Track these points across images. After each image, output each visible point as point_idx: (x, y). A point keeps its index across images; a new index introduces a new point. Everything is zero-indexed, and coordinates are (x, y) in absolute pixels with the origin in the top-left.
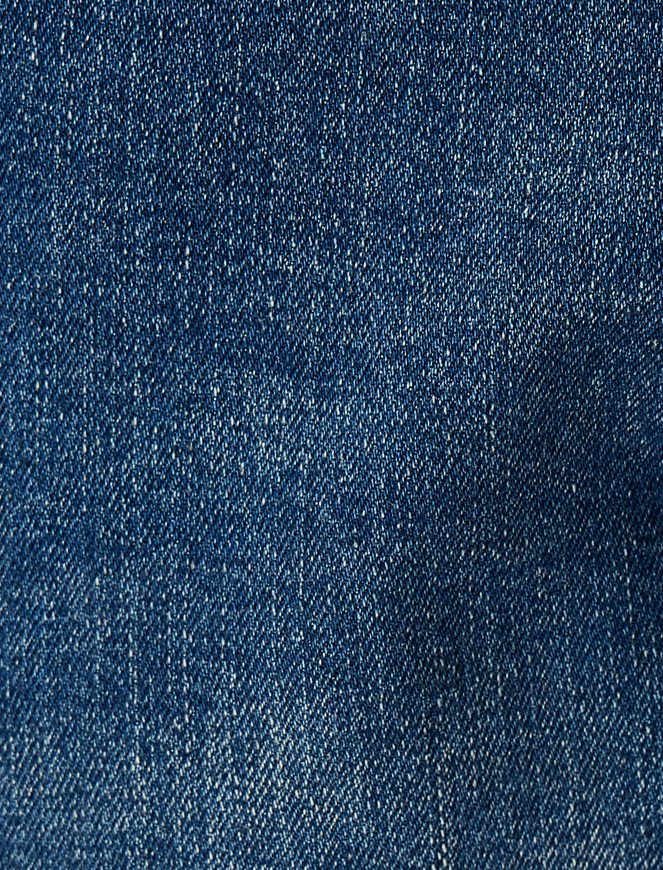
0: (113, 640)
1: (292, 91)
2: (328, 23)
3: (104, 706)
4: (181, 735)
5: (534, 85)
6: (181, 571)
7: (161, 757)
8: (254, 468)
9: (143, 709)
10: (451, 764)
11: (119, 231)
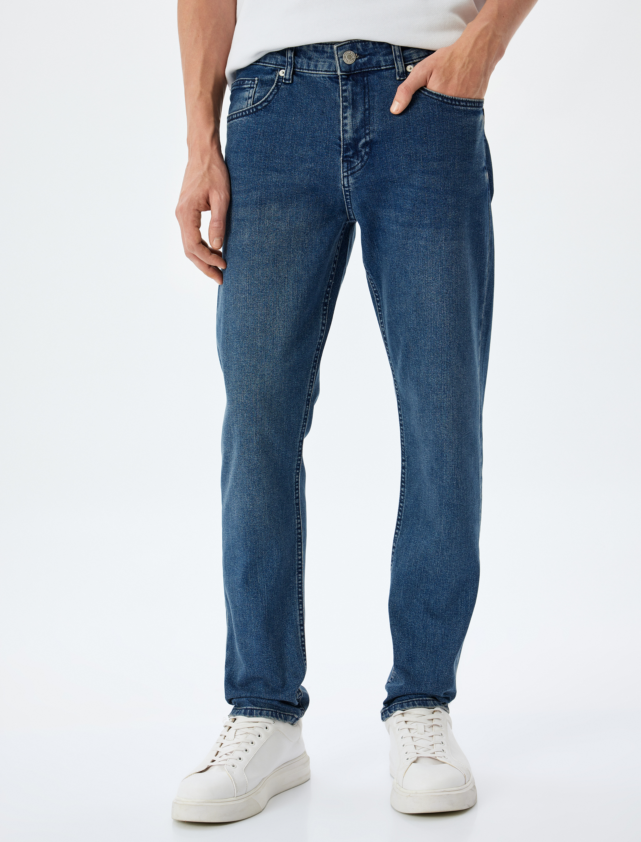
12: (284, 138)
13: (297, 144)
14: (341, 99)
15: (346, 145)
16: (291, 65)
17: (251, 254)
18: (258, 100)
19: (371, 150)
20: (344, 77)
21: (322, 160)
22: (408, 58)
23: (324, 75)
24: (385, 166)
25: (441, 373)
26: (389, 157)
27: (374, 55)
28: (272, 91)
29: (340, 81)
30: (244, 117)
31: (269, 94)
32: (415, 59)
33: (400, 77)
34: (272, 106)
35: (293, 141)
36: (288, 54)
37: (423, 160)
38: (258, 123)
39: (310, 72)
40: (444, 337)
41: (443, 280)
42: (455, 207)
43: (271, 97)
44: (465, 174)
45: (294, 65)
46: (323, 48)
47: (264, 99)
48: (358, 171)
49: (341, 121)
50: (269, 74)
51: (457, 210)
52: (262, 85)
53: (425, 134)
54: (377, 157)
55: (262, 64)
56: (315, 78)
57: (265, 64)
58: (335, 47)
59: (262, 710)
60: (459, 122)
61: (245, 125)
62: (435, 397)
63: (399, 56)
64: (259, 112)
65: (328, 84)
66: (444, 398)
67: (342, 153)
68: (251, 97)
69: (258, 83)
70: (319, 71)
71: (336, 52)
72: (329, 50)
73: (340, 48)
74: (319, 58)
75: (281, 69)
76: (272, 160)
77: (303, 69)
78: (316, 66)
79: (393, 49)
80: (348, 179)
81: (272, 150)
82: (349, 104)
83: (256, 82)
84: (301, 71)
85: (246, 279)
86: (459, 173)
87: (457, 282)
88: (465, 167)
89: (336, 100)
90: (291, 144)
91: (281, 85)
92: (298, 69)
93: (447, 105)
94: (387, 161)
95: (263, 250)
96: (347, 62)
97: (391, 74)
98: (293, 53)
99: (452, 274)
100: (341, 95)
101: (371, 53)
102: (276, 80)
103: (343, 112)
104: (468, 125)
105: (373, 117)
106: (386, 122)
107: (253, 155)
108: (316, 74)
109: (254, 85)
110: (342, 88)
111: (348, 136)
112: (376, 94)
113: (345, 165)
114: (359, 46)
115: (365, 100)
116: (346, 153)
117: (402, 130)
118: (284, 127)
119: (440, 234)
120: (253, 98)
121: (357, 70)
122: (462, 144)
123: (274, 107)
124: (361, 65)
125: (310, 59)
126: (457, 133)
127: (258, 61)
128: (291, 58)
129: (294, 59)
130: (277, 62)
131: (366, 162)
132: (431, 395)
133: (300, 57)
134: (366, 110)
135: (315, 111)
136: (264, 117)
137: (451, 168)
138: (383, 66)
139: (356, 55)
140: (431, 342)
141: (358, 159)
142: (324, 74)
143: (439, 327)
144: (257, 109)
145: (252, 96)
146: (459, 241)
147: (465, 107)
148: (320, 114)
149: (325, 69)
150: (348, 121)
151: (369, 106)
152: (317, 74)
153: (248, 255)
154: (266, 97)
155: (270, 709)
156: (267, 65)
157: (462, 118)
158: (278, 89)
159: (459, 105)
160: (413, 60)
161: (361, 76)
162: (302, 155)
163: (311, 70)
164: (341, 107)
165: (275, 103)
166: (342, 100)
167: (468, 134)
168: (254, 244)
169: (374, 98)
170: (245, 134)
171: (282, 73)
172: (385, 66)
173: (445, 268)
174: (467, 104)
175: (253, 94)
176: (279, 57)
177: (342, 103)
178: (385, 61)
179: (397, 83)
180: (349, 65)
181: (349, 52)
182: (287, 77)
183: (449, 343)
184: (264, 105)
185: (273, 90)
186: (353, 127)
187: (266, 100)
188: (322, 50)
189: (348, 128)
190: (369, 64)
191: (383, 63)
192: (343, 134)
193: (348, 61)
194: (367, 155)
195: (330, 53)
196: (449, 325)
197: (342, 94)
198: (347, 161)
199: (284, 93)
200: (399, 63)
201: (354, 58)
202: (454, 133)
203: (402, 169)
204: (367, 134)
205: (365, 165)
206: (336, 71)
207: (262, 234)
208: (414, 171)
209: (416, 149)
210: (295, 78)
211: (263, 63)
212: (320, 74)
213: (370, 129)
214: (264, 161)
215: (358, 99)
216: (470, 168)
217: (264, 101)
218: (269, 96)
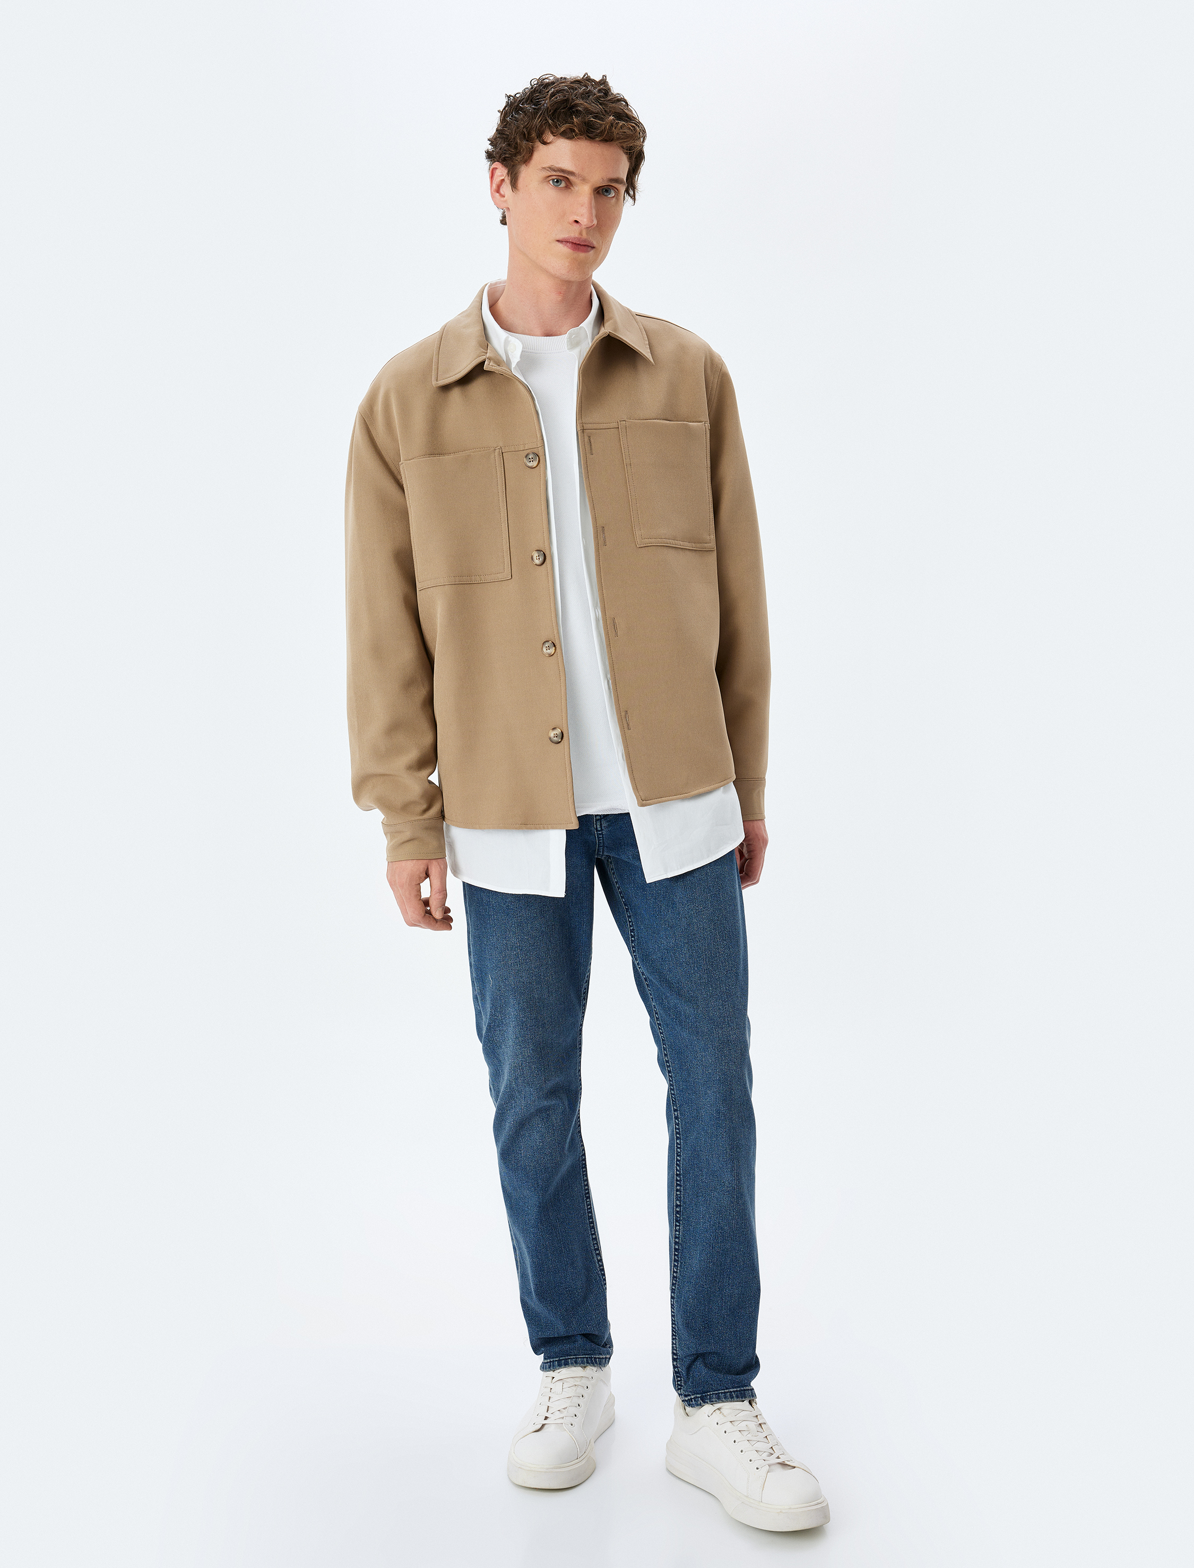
59: (577, 1358)
155: (584, 1356)
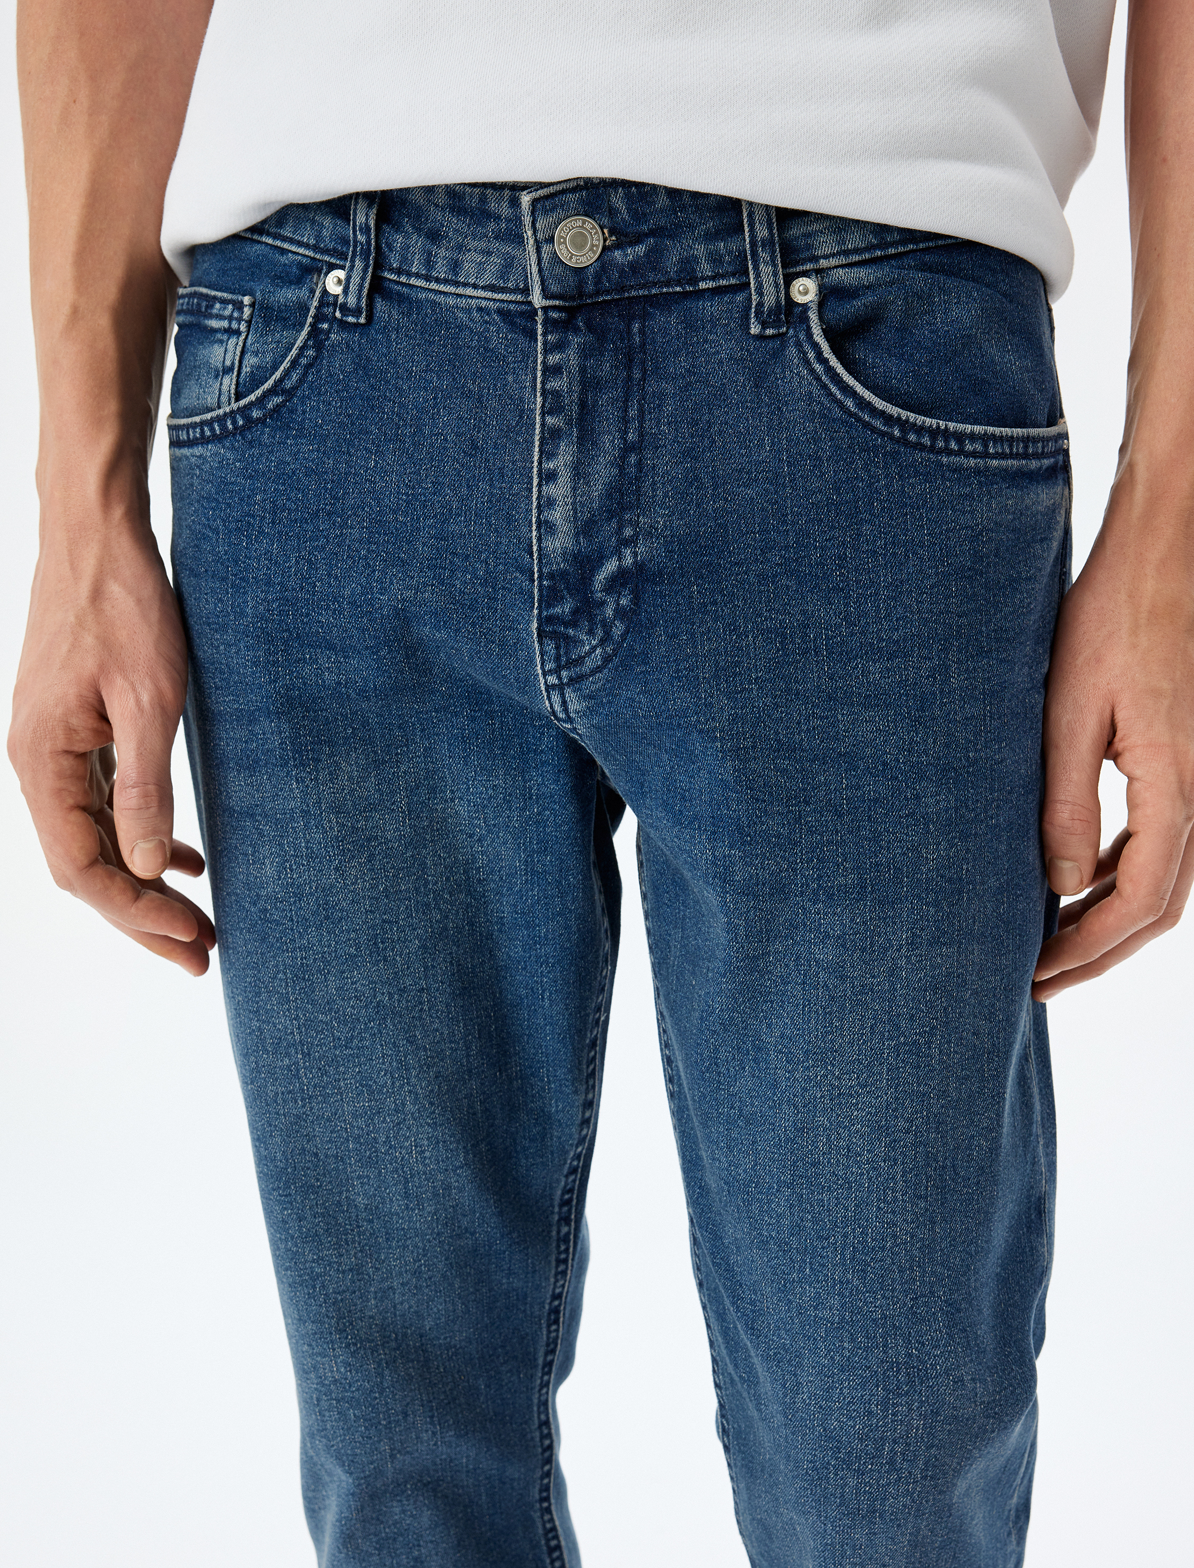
0: (281, 743)
1: (324, 559)
2: (337, 536)
3: (281, 766)
4: (310, 773)
5: (402, 561)
6: (303, 717)
7: (303, 782)
8: (325, 682)
9: (295, 766)
10: (404, 773)
11: (268, 605)
12: (342, 534)
13: (386, 561)
14: (539, 399)
15: (551, 576)
16: (366, 254)
17: (292, 930)
18: (256, 380)
19: (636, 600)
20: (555, 315)
21: (473, 625)
22: (796, 250)
23: (484, 304)
24: (685, 669)
25: (885, 1404)
26: (703, 634)
27: (671, 237)
28: (299, 356)
29: (540, 331)
30: (208, 442)
31: (286, 364)
32: (826, 257)
33: (764, 325)
34: (300, 409)
35: (374, 547)
36: (355, 214)
37: (830, 653)
38: (255, 471)
39: (434, 286)
40: (893, 1280)
41: (898, 1085)
42: (950, 825)
43: (295, 377)
44: (991, 704)
45: (376, 259)
46: (483, 199)
47: (271, 382)
48: (593, 672)
49: (535, 490)
50: (291, 283)
51: (955, 838)
52: (267, 323)
53: (840, 558)
54: (659, 630)
55: (270, 241)
56: (450, 309)
57: (278, 243)
58: (526, 199)
60: (964, 513)
61: (213, 475)
62: (852, 1482)
63: (768, 243)
64: (256, 432)
65: (498, 336)
66: (888, 1484)
67: (536, 605)
68: (230, 369)
69: (252, 317)
70: (465, 285)
71: (527, 220)
72: (505, 210)
73: (544, 207)
74: (466, 237)
75: (332, 267)
76: (308, 615)
77: (409, 274)
78: (455, 266)
79: (745, 215)
80: (563, 695)
81: (303, 577)
82: (569, 423)
83: (247, 311)
84: (403, 279)
85: (288, 1010)
86: (965, 703)
87: (944, 1092)
88: (989, 678)
89: (521, 399)
90: (366, 558)
91: (329, 331)
92: (391, 270)
93: (918, 456)
94: (696, 647)
95: (332, 913)
96: (571, 258)
97: (731, 311)
98: (375, 211)
99: (928, 1066)
100: (539, 386)
101: (662, 227)
102: (312, 311)
103: (541, 452)
104: (996, 523)
105: (654, 483)
106: (698, 506)
107: (244, 593)
108: (455, 294)
109: (239, 324)
110: (545, 358)
111: (559, 543)
112: (669, 388)
113: (550, 647)
114: (618, 200)
115: (626, 411)
116: (549, 606)
117: (755, 540)
118: (344, 494)
119: (895, 923)
120: (235, 373)
121: (608, 292)
122: (974, 594)
123: (304, 412)
124: (622, 272)
125: (434, 236)
126: (956, 555)
127: (257, 229)
128: (366, 230)
129: (377, 236)
130: (318, 237)
131: (620, 645)
132: (836, 1475)
133: (398, 228)
134: (627, 449)
135: (446, 440)
136: (272, 451)
137: (933, 686)
138: (704, 279)
139: (603, 233)
140: (843, 1296)
141: (591, 632)
142: (485, 298)
143: (873, 1249)
144: (249, 420)
145: (233, 364)
146: (959, 947)
147: (981, 457)
148: (465, 452)
149: (488, 278)
150: (560, 490)
151: (641, 435)
152: (457, 295)
153: (283, 932)
154: (277, 375)
156: (286, 246)
157: (974, 499)
158: (319, 347)
159: (961, 452)
160: (815, 259)
161: (619, 316)
162: (404, 600)
163: (438, 280)
164: (537, 431)
165: (310, 399)
166: (543, 406)
167: (996, 556)
168: (299, 897)
169: (659, 405)
170: (213, 509)
171: (333, 283)
172: (713, 278)
173: (905, 1044)
174: (986, 446)
175: (237, 358)
176: (327, 222)
177: (543, 414)
178: (715, 259)
179: (748, 350)
180: (579, 271)
181: (577, 221)
182: (352, 301)
183: (911, 1299)
184: (270, 406)
185: (302, 349)
186: (575, 513)
187: (276, 386)
188: (479, 209)
189: (557, 515)
190: (654, 269)
191: (705, 268)
192: (540, 535)
193: (572, 255)
194: (622, 620)
195: (508, 220)
196: (912, 1238)
197: (543, 383)
198: (555, 636)
199: (339, 364)
200: (766, 270)
201: (597, 246)
202: (947, 556)
203: (750, 683)
204: (626, 542)
205: (615, 655)
206: (526, 291)
207: (320, 862)
208: (798, 694)
209: (804, 612)
210: (380, 305)
211: (276, 236)
212: (470, 297)
213: (638, 523)
214: (280, 614)
215: (602, 405)
216: (1005, 681)
217: (272, 392)
218: (287, 373)
